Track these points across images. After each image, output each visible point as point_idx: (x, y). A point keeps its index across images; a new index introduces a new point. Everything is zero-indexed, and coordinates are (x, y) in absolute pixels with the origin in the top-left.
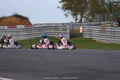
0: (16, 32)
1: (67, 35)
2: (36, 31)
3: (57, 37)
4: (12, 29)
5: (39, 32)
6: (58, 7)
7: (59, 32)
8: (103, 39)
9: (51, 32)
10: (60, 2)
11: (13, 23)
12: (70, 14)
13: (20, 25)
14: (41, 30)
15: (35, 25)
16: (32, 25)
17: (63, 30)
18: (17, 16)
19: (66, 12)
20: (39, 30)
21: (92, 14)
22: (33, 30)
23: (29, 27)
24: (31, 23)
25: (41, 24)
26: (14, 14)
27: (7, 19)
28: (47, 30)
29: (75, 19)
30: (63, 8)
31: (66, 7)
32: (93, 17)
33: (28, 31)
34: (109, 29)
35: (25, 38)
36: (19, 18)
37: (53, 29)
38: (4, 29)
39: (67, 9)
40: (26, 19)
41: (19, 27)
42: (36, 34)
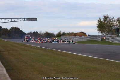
0: (82, 38)
3: (96, 40)
4: (80, 37)
8: (113, 41)
10: (97, 28)
11: (80, 35)
18: (82, 32)
21: (108, 32)
28: (93, 38)
31: (99, 30)
32: (108, 33)
34: (115, 38)
35: (85, 40)
38: (77, 37)
40: (85, 33)
41: (83, 36)
42: (89, 39)
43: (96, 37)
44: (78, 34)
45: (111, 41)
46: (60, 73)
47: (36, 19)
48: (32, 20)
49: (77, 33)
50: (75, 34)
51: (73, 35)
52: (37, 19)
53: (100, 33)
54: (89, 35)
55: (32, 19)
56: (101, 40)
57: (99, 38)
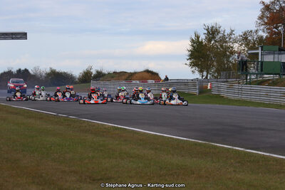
4: (144, 83)
6: (186, 64)
8: (231, 96)
10: (188, 60)
11: (144, 77)
18: (148, 71)
19: (193, 69)
21: (218, 71)
24: (160, 78)
27: (139, 74)
29: (201, 76)
30: (190, 65)
31: (193, 65)
32: (219, 74)
34: (236, 86)
40: (157, 74)
41: (150, 81)
43: (185, 83)
45: (225, 95)
46: (88, 180)
47: (23, 36)
48: (13, 39)
49: (135, 73)
50: (129, 77)
51: (123, 77)
52: (26, 34)
53: (197, 72)
54: (167, 79)
55: (12, 34)
56: (201, 92)
57: (195, 85)
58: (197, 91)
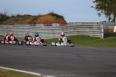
0: (52, 30)
1: (101, 34)
2: (71, 30)
3: (92, 36)
4: (48, 27)
5: (74, 31)
6: (92, 7)
7: (94, 31)
9: (86, 30)
10: (94, 2)
11: (48, 21)
12: (104, 13)
13: (56, 23)
14: (76, 29)
15: (70, 24)
16: (67, 24)
17: (97, 29)
18: (52, 15)
19: (100, 11)
20: (74, 28)
22: (68, 29)
23: (64, 25)
24: (66, 22)
25: (76, 23)
26: (50, 13)
27: (43, 17)
28: (82, 29)
29: (108, 19)
30: (97, 8)
31: (100, 7)
33: (63, 29)
36: (55, 17)
37: (87, 28)
38: (40, 27)
39: (100, 8)
40: (62, 18)
41: (54, 25)
42: (71, 32)
43: (90, 26)
44: (41, 18)
49: (40, 16)
50: (33, 20)
51: (27, 21)
57: (100, 29)
58: (102, 35)
